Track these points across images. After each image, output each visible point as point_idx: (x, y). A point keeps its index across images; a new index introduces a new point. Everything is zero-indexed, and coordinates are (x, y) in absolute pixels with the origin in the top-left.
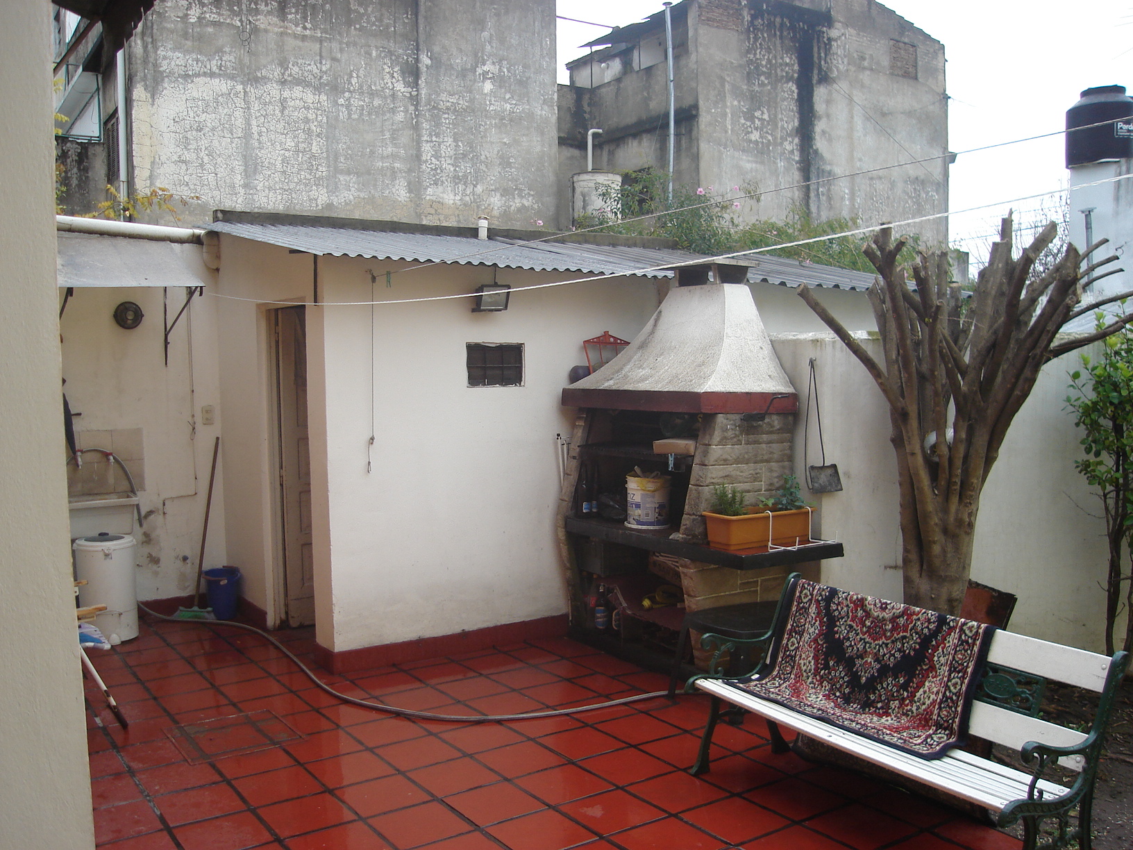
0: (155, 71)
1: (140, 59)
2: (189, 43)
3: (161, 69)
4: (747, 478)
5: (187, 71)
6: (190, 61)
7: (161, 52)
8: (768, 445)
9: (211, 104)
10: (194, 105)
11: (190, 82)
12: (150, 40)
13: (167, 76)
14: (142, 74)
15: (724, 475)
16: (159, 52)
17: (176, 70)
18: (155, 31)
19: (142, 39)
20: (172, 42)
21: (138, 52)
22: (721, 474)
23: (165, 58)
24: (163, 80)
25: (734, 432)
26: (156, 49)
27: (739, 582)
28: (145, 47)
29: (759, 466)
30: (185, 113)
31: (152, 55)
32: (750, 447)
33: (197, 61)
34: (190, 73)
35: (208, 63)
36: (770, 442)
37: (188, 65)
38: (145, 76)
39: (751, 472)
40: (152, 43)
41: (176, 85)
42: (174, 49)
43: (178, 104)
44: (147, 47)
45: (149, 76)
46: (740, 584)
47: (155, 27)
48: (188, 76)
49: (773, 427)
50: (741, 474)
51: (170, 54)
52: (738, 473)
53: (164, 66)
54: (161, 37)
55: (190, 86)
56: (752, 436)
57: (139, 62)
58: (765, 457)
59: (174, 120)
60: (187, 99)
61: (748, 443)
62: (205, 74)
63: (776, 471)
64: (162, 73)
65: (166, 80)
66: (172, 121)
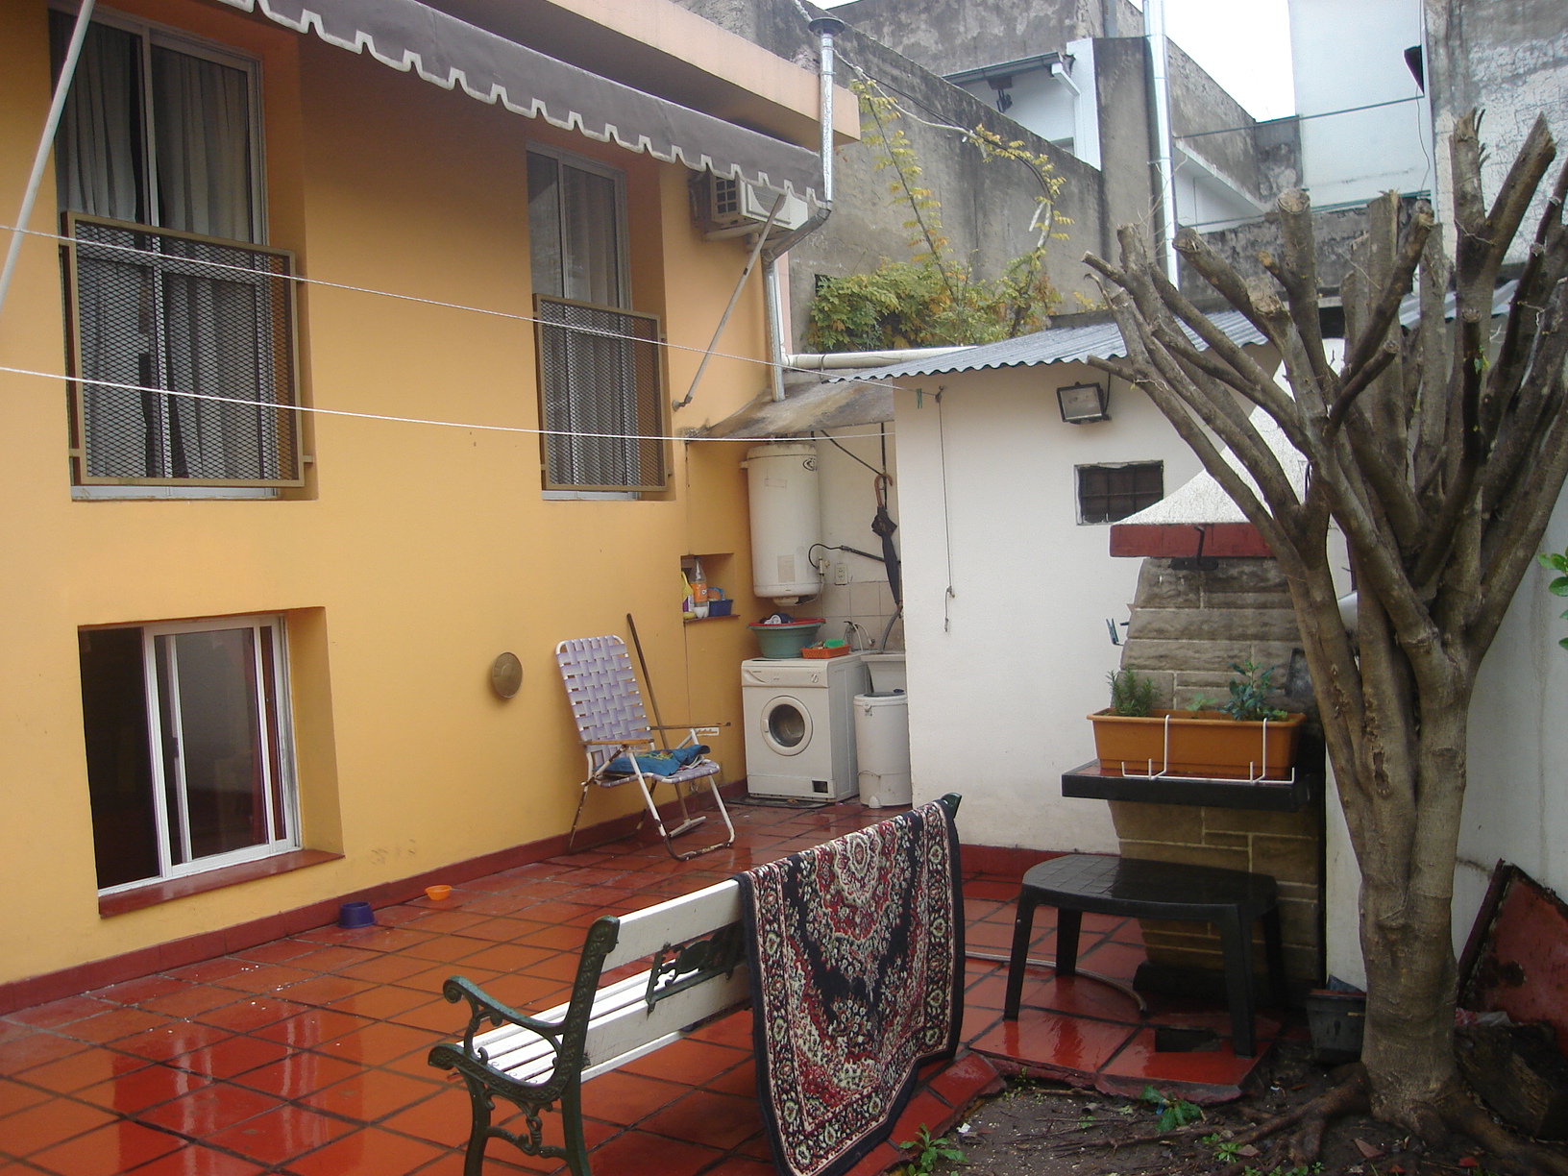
0: (1466, 85)
1: (1443, 75)
2: (1518, 28)
3: (1476, 79)
4: (1213, 663)
5: (1516, 69)
6: (1520, 54)
7: (1474, 55)
8: (1261, 611)
9: (1557, 108)
10: (1527, 117)
11: (1520, 83)
12: (1458, 43)
13: (1484, 87)
14: (1448, 95)
15: (1157, 654)
16: (1471, 56)
17: (1498, 74)
18: (1464, 28)
19: (1447, 45)
20: (1490, 35)
21: (1440, 65)
22: (1152, 652)
23: (1480, 61)
24: (1479, 92)
25: (1173, 587)
26: (1466, 52)
27: (1204, 831)
28: (1451, 55)
29: (1237, 645)
30: (1515, 132)
31: (1462, 63)
32: (1216, 612)
33: (1532, 49)
34: (1521, 71)
35: (1550, 47)
36: (1264, 606)
37: (1517, 60)
38: (1452, 95)
39: (1218, 653)
40: (1461, 46)
41: (1499, 95)
42: (1493, 45)
43: (1503, 122)
44: (1453, 54)
45: (1457, 95)
46: (1206, 834)
47: (1465, 22)
48: (1518, 76)
49: (1264, 580)
50: (1197, 655)
51: (1488, 53)
52: (1190, 653)
53: (1480, 73)
54: (1473, 35)
55: (1520, 90)
56: (1220, 595)
57: (1442, 78)
58: (1251, 631)
59: (1497, 146)
60: (1517, 111)
61: (1210, 605)
62: (1545, 66)
63: (1278, 656)
64: (1476, 84)
65: (1484, 91)
66: (1495, 148)
